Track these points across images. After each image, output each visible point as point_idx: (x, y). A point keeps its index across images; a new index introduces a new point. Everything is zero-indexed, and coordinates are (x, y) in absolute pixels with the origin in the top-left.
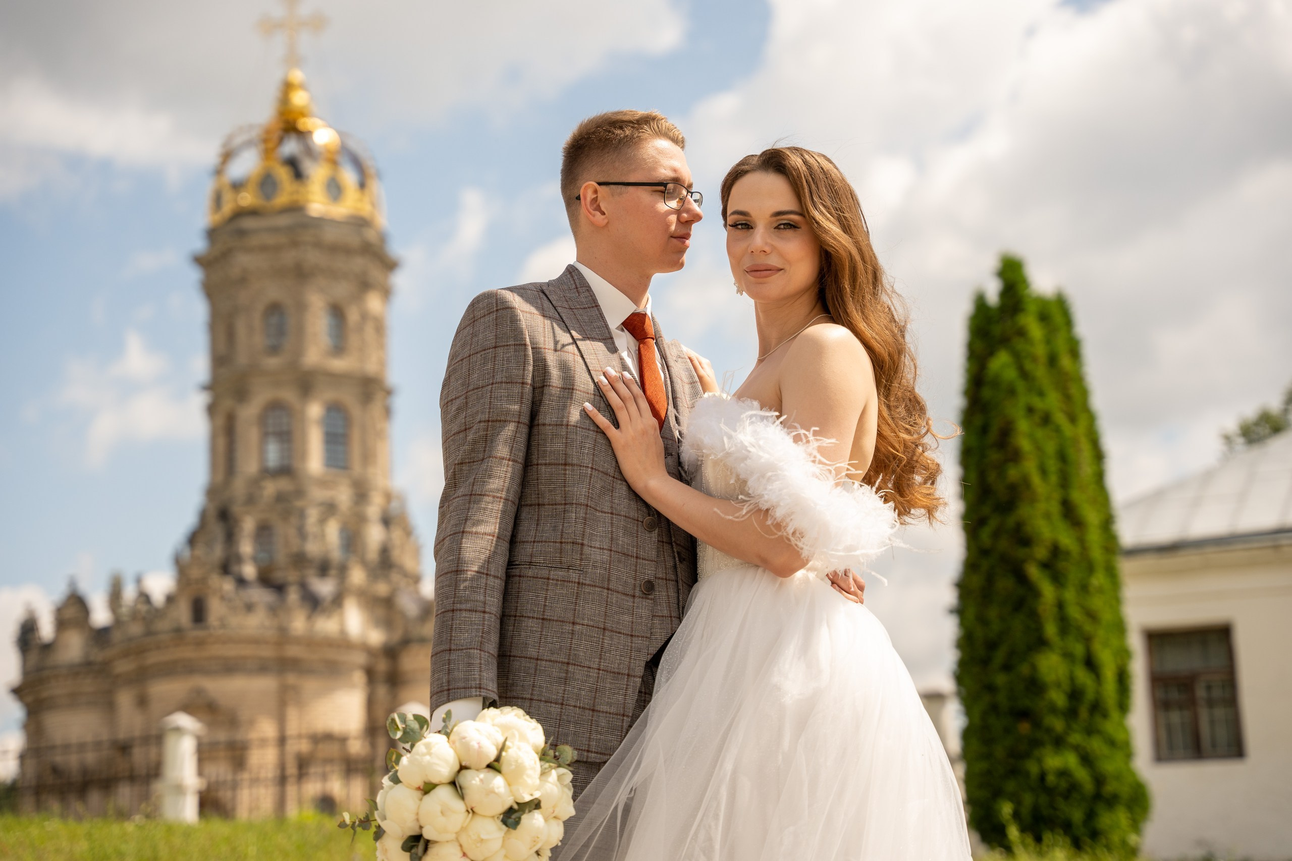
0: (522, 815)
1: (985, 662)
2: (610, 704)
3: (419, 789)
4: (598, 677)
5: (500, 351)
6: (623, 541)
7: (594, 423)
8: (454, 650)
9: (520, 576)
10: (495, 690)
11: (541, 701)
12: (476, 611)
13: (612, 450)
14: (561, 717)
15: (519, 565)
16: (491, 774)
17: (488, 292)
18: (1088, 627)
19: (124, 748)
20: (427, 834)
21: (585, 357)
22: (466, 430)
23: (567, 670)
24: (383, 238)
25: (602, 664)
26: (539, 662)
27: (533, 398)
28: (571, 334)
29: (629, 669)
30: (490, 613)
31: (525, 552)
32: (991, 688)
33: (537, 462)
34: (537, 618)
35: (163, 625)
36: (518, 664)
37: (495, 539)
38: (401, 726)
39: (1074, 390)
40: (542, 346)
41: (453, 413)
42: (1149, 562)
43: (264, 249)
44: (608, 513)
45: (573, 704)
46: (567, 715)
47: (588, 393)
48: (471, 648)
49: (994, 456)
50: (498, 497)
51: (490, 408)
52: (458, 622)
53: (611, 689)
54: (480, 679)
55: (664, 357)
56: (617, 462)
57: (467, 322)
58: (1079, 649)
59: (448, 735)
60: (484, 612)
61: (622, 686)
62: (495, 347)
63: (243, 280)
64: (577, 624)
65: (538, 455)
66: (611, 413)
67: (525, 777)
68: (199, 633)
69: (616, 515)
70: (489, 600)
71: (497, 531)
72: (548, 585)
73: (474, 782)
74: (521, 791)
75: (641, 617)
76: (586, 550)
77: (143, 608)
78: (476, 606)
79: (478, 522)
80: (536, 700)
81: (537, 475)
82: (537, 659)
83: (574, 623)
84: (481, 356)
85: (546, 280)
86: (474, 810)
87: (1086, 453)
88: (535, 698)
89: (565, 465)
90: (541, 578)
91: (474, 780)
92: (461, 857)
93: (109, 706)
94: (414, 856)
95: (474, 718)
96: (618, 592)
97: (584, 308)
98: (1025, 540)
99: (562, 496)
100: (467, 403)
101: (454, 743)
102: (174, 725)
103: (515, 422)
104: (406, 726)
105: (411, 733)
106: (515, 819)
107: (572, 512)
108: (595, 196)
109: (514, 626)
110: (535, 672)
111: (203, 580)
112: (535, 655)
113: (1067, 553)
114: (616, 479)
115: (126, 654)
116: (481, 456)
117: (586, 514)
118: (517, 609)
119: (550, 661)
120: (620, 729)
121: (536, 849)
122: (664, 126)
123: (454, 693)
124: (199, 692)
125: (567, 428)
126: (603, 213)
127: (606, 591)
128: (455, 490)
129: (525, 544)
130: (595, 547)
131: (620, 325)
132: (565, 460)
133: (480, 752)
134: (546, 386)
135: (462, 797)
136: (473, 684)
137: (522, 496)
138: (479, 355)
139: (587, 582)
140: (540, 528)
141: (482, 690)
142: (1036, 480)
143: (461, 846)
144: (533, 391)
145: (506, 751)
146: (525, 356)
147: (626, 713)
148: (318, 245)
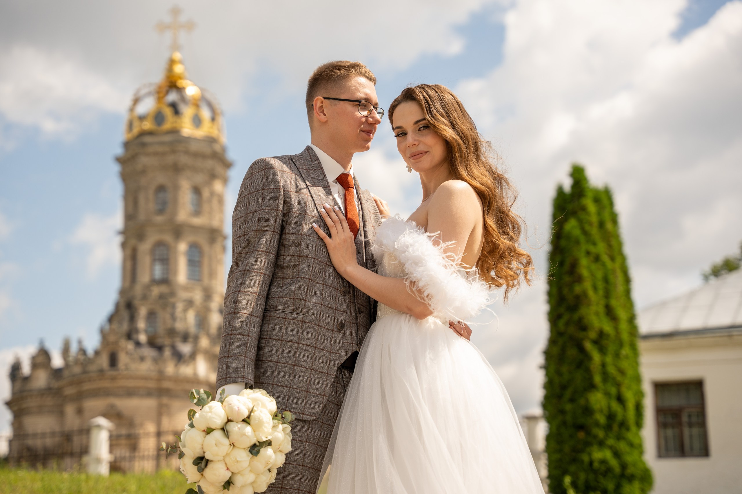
0: (261, 448)
1: (560, 397)
2: (317, 389)
3: (204, 431)
4: (311, 374)
5: (266, 192)
6: (328, 299)
7: (317, 233)
8: (230, 356)
9: (270, 316)
10: (253, 379)
11: (278, 385)
12: (244, 335)
13: (327, 249)
14: (289, 394)
15: (270, 310)
16: (244, 425)
17: (261, 159)
18: (619, 378)
19: (68, 437)
20: (208, 456)
21: (313, 196)
22: (245, 235)
23: (294, 369)
24: (224, 149)
25: (313, 366)
26: (278, 364)
27: (283, 218)
28: (306, 183)
29: (328, 371)
30: (252, 337)
31: (273, 304)
32: (562, 412)
33: (284, 254)
34: (278, 340)
35: (93, 368)
36: (267, 364)
37: (257, 296)
38: (196, 396)
39: (614, 243)
40: (289, 190)
41: (238, 226)
42: (657, 343)
43: (156, 154)
44: (321, 284)
45: (296, 387)
46: (293, 394)
47: (314, 217)
48: (240, 356)
49: (567, 279)
50: (260, 273)
51: (258, 223)
52: (233, 341)
53: (317, 381)
54: (244, 373)
55: (359, 198)
56: (329, 255)
57: (249, 176)
58: (613, 391)
59: (222, 402)
60: (249, 336)
61: (323, 379)
62: (263, 190)
63: (144, 172)
64: (300, 344)
65: (284, 250)
66: (327, 228)
67: (263, 427)
68: (113, 373)
69: (325, 285)
70: (251, 329)
71: (258, 291)
72: (285, 322)
73: (235, 429)
74: (261, 435)
75: (336, 342)
76: (308, 304)
77: (82, 358)
78: (244, 332)
79: (248, 286)
80: (275, 385)
81: (283, 261)
82: (277, 362)
83: (298, 343)
84: (255, 194)
85: (294, 154)
86: (234, 444)
87: (620, 279)
88: (275, 383)
89: (300, 256)
90: (281, 318)
91: (235, 428)
92: (226, 470)
93: (61, 414)
94: (200, 468)
95: (238, 394)
96: (324, 328)
97: (315, 170)
98: (583, 327)
99: (297, 274)
100: (246, 220)
101: (225, 407)
102: (96, 424)
103: (271, 231)
104: (200, 396)
105: (202, 400)
106: (256, 451)
107: (301, 282)
108: (322, 105)
109: (265, 344)
110: (276, 369)
111: (116, 343)
112: (276, 360)
113: (608, 335)
114: (328, 265)
115: (71, 384)
116: (252, 250)
117: (309, 284)
118: (267, 335)
119: (284, 363)
120: (322, 403)
121: (268, 467)
122: (363, 70)
123: (229, 380)
124: (112, 406)
125: (301, 236)
126: (325, 115)
127: (317, 326)
128: (237, 268)
129: (274, 299)
130: (312, 302)
131: (335, 180)
132: (300, 253)
133: (239, 412)
134: (291, 212)
135: (228, 437)
136: (240, 375)
137: (274, 273)
138: (254, 194)
139: (307, 321)
140: (282, 290)
141: (244, 379)
142: (591, 293)
143: (226, 464)
144: (283, 215)
145: (254, 413)
146: (280, 195)
147: (325, 395)
148: (187, 152)
